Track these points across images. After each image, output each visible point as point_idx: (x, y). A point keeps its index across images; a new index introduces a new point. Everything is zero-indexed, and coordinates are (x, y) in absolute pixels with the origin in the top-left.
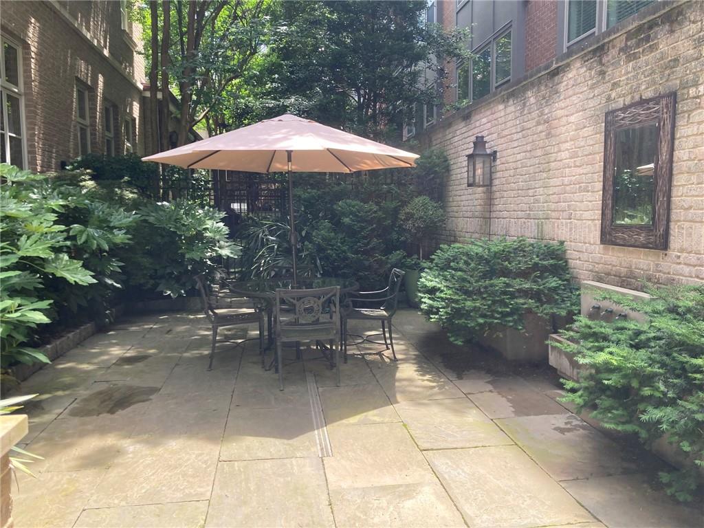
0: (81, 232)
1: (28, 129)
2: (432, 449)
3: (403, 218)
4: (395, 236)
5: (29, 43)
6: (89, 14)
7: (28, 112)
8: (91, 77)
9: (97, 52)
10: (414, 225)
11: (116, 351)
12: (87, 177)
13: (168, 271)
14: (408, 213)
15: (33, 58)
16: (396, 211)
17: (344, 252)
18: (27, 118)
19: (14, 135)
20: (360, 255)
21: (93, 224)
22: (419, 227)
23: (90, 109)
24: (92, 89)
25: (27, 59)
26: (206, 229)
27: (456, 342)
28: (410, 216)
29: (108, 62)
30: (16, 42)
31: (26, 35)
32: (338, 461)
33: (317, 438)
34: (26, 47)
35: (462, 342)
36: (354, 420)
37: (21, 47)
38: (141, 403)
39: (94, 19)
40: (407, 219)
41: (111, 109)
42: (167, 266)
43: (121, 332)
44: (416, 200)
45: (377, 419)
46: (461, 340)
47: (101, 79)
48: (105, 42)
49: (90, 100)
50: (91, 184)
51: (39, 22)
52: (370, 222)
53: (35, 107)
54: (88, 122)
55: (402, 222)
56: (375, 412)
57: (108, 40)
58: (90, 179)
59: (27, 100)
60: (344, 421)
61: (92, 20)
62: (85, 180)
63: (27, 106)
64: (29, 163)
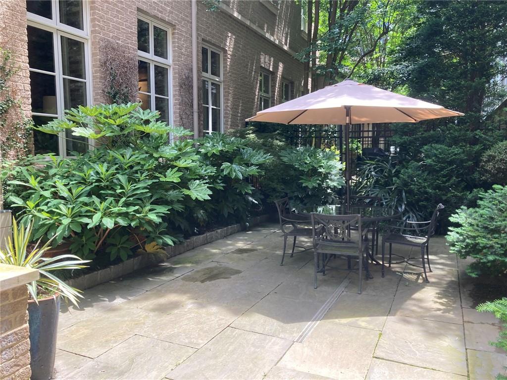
0: (228, 167)
1: (224, 103)
2: (383, 359)
3: (485, 159)
4: (476, 175)
5: (227, 49)
6: (274, 24)
7: (225, 92)
8: (273, 65)
9: (279, 48)
10: (494, 167)
11: (241, 245)
12: (251, 132)
13: (296, 194)
14: (490, 156)
15: (229, 58)
16: (479, 154)
17: (425, 187)
18: (224, 96)
19: (215, 107)
20: (437, 191)
21: (236, 163)
22: (500, 168)
23: (272, 86)
24: (274, 74)
25: (225, 60)
26: (321, 166)
27: (471, 274)
28: (491, 158)
29: (287, 53)
30: (220, 50)
31: (225, 45)
32: (303, 347)
33: (306, 327)
34: (225, 51)
35: (477, 275)
36: (344, 321)
37: (222, 52)
38: (223, 279)
39: (278, 26)
40: (488, 161)
41: (290, 85)
42: (295, 191)
43: (255, 232)
44: (500, 144)
45: (363, 324)
46: (476, 273)
47: (281, 65)
48: (286, 41)
49: (272, 80)
50: (252, 136)
51: (234, 35)
52: (451, 163)
53: (229, 89)
54: (270, 95)
55: (484, 164)
56: (368, 318)
57: (289, 39)
58: (252, 133)
59: (224, 85)
60: (337, 320)
61: (276, 27)
62: (249, 134)
63: (224, 89)
64: (224, 123)
